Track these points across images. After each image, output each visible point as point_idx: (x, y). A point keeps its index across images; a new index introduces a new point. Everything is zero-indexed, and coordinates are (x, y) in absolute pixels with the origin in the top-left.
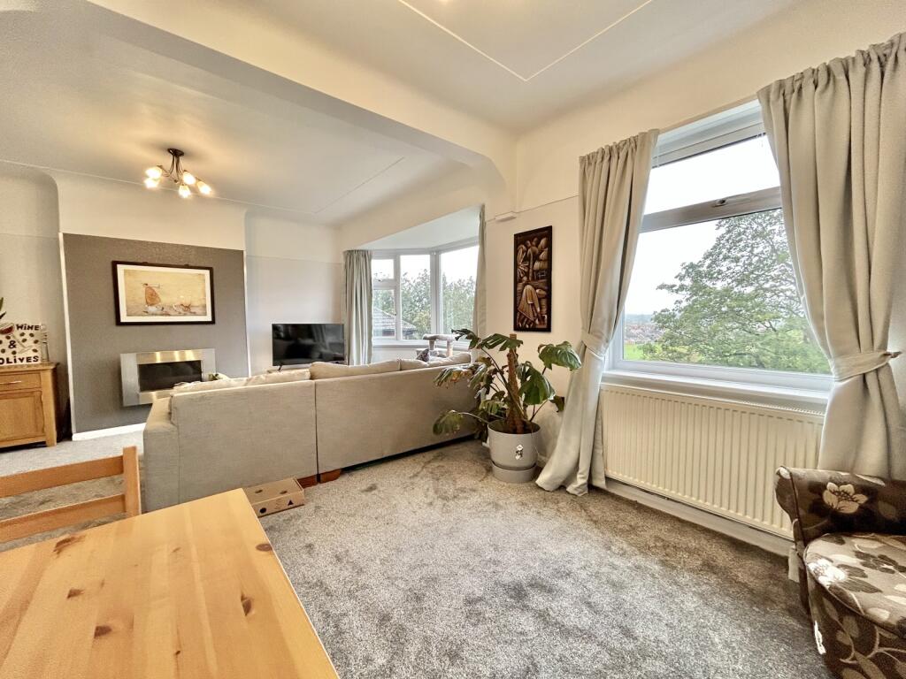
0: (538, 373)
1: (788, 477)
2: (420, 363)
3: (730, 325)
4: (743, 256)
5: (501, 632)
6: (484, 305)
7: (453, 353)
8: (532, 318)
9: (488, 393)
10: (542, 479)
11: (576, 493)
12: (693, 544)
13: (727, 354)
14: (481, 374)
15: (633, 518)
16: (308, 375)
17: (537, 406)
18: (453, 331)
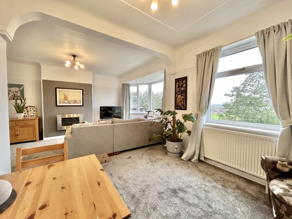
0: (182, 123)
1: (265, 159)
2: (145, 119)
3: (250, 108)
4: (255, 84)
5: (169, 203)
6: (165, 101)
7: (155, 116)
8: (180, 106)
9: (166, 129)
10: (183, 157)
11: (194, 162)
12: (233, 180)
13: (249, 118)
14: (164, 123)
15: (213, 171)
16: (111, 122)
17: (182, 134)
18: (155, 109)
